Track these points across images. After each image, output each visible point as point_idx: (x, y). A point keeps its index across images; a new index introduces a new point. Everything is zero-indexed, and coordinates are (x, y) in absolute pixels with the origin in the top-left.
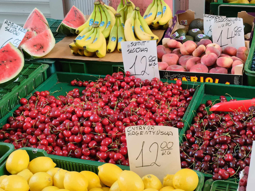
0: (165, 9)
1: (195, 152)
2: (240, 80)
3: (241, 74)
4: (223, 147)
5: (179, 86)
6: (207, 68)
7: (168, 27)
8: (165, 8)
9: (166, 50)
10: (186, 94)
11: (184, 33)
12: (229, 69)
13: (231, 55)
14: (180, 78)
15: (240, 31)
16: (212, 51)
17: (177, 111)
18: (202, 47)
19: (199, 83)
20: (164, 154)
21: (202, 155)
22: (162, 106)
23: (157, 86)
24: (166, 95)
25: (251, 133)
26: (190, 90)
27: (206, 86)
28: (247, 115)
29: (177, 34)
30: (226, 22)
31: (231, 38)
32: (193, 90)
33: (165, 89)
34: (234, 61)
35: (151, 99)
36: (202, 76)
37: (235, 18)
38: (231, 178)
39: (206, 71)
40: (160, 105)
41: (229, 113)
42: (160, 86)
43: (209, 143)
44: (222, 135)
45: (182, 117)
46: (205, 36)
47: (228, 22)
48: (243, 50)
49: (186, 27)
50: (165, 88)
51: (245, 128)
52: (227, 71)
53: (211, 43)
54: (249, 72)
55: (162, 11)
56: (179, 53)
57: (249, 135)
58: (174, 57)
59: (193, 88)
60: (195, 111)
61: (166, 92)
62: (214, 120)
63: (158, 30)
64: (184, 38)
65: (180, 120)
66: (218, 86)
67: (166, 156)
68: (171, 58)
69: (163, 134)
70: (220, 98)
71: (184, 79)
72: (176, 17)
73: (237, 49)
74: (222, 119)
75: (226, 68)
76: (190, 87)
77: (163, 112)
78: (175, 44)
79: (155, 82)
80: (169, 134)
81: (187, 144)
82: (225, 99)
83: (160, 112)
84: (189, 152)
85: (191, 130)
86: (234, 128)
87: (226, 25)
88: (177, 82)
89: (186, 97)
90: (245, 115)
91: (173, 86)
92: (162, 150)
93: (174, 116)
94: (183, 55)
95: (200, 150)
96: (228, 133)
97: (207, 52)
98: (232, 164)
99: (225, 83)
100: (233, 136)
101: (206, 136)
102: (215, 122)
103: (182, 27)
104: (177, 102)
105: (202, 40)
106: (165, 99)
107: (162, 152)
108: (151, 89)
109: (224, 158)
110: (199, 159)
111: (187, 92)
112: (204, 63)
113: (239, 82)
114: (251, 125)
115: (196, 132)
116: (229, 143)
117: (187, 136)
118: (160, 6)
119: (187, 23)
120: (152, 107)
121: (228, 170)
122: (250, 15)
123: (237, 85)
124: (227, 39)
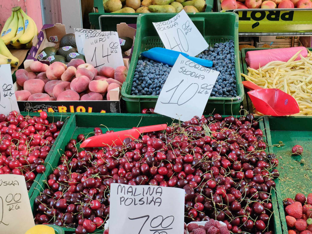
0: (28, 24)
1: (57, 202)
2: (117, 107)
3: (117, 100)
4: (91, 192)
5: (43, 120)
6: (78, 95)
7: (32, 46)
8: (27, 22)
9: (28, 75)
10: (53, 129)
11: (54, 52)
12: (104, 94)
13: (107, 77)
14: (46, 109)
15: (116, 48)
16: (84, 73)
17: (40, 151)
18: (72, 69)
19: (69, 113)
20: (11, 209)
21: (65, 204)
22: (19, 147)
23: (15, 122)
24: (27, 132)
25: (124, 172)
26: (58, 123)
27: (77, 117)
28: (120, 149)
29: (44, 54)
30: (99, 37)
31: (108, 55)
32: (61, 123)
33: (26, 125)
34: (109, 84)
35: (6, 138)
36: (72, 105)
37: (110, 32)
38: (98, 230)
39: (76, 99)
40: (17, 146)
41: (102, 148)
42: (19, 121)
43: (76, 188)
44: (91, 177)
45: (44, 158)
46: (79, 55)
47: (101, 37)
48: (122, 71)
49: (57, 45)
50: (26, 123)
51: (117, 166)
52: (101, 97)
53: (84, 63)
54: (126, 96)
55: (24, 26)
56: (45, 77)
57: (121, 174)
58: (38, 84)
59: (61, 121)
60: (61, 149)
61: (27, 128)
62: (84, 159)
63: (19, 51)
64: (53, 59)
65: (41, 162)
66: (92, 116)
67: (14, 211)
68: (34, 84)
69: (6, 184)
70: (95, 130)
71: (51, 110)
72: (43, 33)
73: (115, 69)
74: (94, 156)
75: (101, 93)
76: (57, 119)
77: (21, 153)
78: (40, 67)
79: (12, 116)
80: (14, 184)
81: (49, 192)
82: (100, 131)
83: (17, 155)
84: (50, 203)
85: (55, 174)
86: (104, 167)
87: (100, 41)
88: (41, 114)
89: (53, 133)
90: (118, 150)
91: (37, 120)
92: (8, 205)
93: (33, 158)
94: (50, 80)
95: (64, 198)
96: (97, 174)
97: (78, 75)
98: (100, 212)
99: (100, 112)
100: (104, 177)
101: (71, 180)
102: (85, 161)
103: (52, 45)
104: (40, 140)
105: (73, 61)
106: (25, 138)
107: (8, 207)
108: (7, 126)
109: (90, 205)
110: (62, 210)
111: (53, 127)
112: (74, 89)
113: (116, 109)
114: (124, 162)
115: (60, 176)
116: (98, 185)
117: (49, 182)
118: (20, 20)
119: (57, 39)
120: (7, 149)
121: (95, 221)
122: (131, 28)
123: (114, 113)
124: (103, 57)
